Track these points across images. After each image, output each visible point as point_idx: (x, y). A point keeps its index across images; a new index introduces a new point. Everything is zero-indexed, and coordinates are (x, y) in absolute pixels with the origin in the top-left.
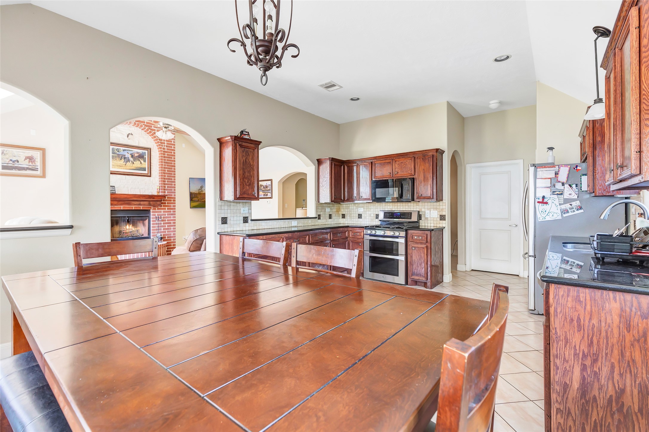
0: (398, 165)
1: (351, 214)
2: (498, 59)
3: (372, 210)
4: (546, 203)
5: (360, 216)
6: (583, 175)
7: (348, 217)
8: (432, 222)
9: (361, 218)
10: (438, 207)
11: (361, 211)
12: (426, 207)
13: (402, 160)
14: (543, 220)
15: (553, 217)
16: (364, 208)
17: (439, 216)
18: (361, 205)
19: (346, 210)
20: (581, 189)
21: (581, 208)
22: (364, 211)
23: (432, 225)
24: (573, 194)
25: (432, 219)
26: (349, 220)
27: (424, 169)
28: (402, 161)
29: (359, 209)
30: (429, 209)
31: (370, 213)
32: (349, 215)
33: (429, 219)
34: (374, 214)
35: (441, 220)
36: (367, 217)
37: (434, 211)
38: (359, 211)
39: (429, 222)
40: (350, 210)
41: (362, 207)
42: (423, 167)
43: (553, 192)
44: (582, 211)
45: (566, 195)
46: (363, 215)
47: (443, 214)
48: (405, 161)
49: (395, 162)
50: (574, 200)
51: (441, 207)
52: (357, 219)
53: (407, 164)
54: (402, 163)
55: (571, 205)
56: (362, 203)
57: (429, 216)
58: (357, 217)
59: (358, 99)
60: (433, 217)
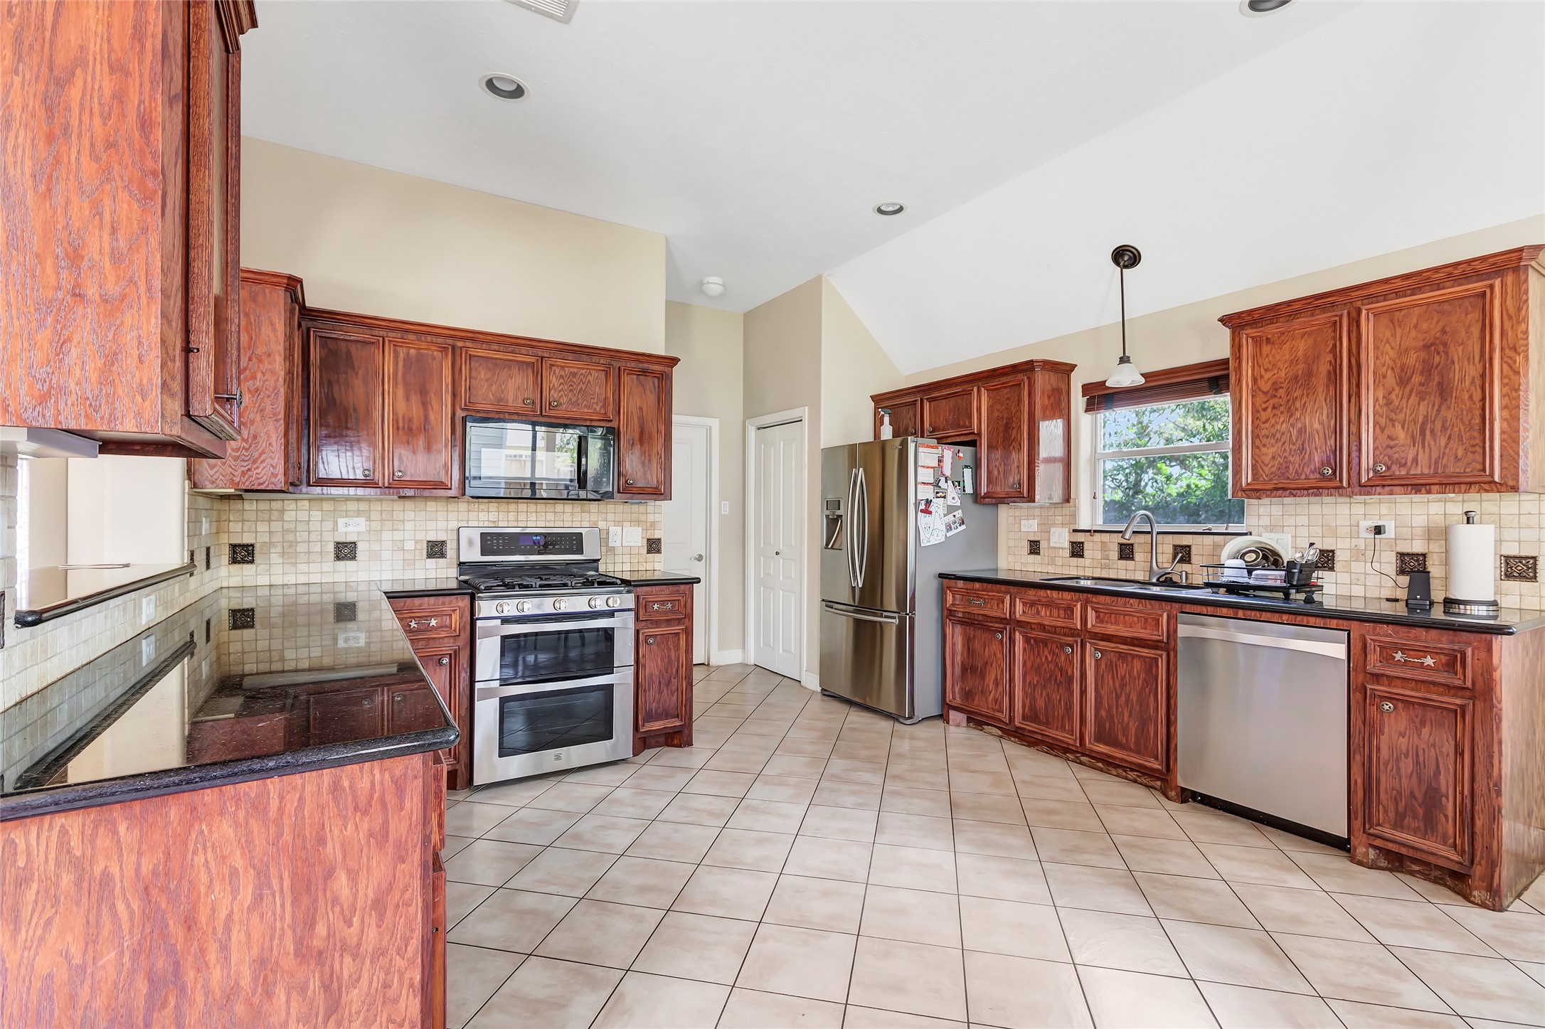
0: (561, 380)
1: (294, 544)
2: (883, 208)
3: (409, 525)
4: (930, 513)
5: (345, 551)
6: (966, 467)
7: (275, 558)
8: (627, 559)
9: (354, 558)
10: (643, 518)
11: (350, 528)
12: (611, 517)
13: (573, 365)
14: (928, 544)
15: (939, 538)
16: (369, 519)
17: (645, 541)
18: (352, 506)
19: (262, 527)
20: (964, 491)
21: (963, 523)
22: (369, 531)
23: (627, 567)
24: (957, 498)
25: (626, 551)
26: (277, 569)
27: (641, 408)
28: (576, 370)
29: (341, 521)
30: (619, 523)
31: (398, 536)
32: (279, 549)
33: (619, 551)
34: (416, 542)
35: (649, 552)
36: (386, 555)
37: (633, 529)
38: (341, 528)
39: (618, 559)
40: (287, 526)
41: (359, 513)
42: (638, 400)
43: (937, 493)
44: (963, 527)
45: (950, 501)
46: (360, 547)
47: (656, 537)
48: (583, 371)
49: (551, 368)
50: (956, 508)
51: (651, 518)
52: (329, 564)
53: (589, 381)
54: (574, 375)
55: (954, 516)
56: (359, 499)
57: (618, 544)
58: (332, 556)
59: (518, 92)
60: (631, 544)
